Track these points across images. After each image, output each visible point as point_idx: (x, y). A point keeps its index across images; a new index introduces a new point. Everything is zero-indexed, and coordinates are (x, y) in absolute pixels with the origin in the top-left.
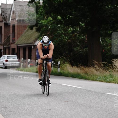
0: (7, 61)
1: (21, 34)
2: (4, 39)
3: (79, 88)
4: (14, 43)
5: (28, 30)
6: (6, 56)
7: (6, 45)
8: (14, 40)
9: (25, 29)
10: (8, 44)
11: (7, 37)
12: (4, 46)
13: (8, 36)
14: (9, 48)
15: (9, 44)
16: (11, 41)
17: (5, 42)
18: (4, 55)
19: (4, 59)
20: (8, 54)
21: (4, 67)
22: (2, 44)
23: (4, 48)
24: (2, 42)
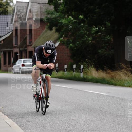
0: (23, 65)
1: (39, 35)
2: (20, 41)
3: (105, 95)
4: (31, 45)
5: (46, 31)
6: (23, 60)
7: (22, 48)
8: (31, 42)
9: (43, 30)
10: (24, 46)
11: (23, 39)
12: (21, 49)
13: (25, 38)
14: (26, 51)
15: (26, 47)
16: (28, 43)
17: (21, 44)
18: (20, 58)
19: (21, 63)
20: (25, 58)
21: (20, 72)
22: (18, 46)
23: (20, 51)
24: (17, 44)
